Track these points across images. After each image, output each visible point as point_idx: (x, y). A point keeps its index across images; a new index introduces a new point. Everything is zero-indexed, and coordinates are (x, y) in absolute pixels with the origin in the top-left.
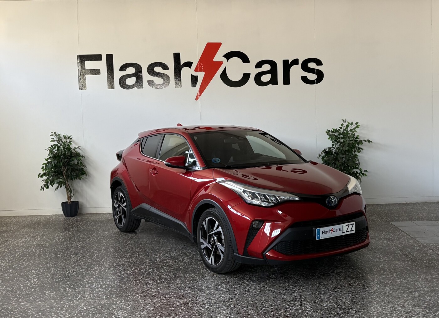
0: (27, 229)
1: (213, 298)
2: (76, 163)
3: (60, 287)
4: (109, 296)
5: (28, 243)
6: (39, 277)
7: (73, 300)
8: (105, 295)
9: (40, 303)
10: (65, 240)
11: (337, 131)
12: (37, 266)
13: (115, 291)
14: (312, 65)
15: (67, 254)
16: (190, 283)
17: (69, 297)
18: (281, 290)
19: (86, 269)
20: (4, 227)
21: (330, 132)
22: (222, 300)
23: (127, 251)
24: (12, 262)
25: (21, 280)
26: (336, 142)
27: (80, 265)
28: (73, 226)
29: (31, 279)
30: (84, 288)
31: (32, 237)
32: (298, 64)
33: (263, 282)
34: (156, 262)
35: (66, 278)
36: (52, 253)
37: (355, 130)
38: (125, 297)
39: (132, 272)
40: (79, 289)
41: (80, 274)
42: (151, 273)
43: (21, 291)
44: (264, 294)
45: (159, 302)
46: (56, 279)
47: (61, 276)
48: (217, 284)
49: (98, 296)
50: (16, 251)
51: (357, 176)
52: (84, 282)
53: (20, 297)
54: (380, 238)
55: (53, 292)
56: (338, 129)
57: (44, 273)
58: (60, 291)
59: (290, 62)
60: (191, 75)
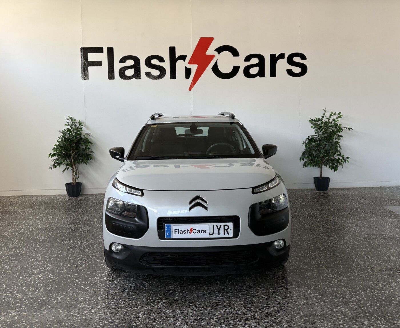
0: (33, 210)
1: (254, 309)
3: (68, 288)
5: (33, 226)
6: (44, 272)
7: (85, 310)
8: (123, 300)
9: (45, 315)
10: (69, 223)
11: (319, 120)
12: (41, 255)
14: (297, 59)
15: (73, 240)
16: (217, 284)
17: (80, 303)
18: (330, 298)
20: (10, 207)
21: (313, 121)
22: (267, 313)
24: (16, 249)
25: (23, 276)
26: (319, 130)
27: (87, 255)
28: (77, 207)
29: (35, 274)
30: (96, 289)
31: (37, 219)
32: (284, 58)
33: (302, 284)
35: (75, 273)
36: (57, 239)
37: (338, 119)
38: (147, 305)
40: (90, 290)
41: (89, 268)
43: (24, 292)
44: (314, 304)
45: (191, 314)
46: (64, 275)
47: (69, 270)
48: (249, 287)
49: (114, 303)
50: (20, 235)
51: (339, 162)
52: (95, 280)
53: (22, 303)
54: (388, 225)
55: (60, 296)
56: (321, 118)
57: (50, 267)
58: (67, 295)
59: (276, 56)
60: (185, 67)
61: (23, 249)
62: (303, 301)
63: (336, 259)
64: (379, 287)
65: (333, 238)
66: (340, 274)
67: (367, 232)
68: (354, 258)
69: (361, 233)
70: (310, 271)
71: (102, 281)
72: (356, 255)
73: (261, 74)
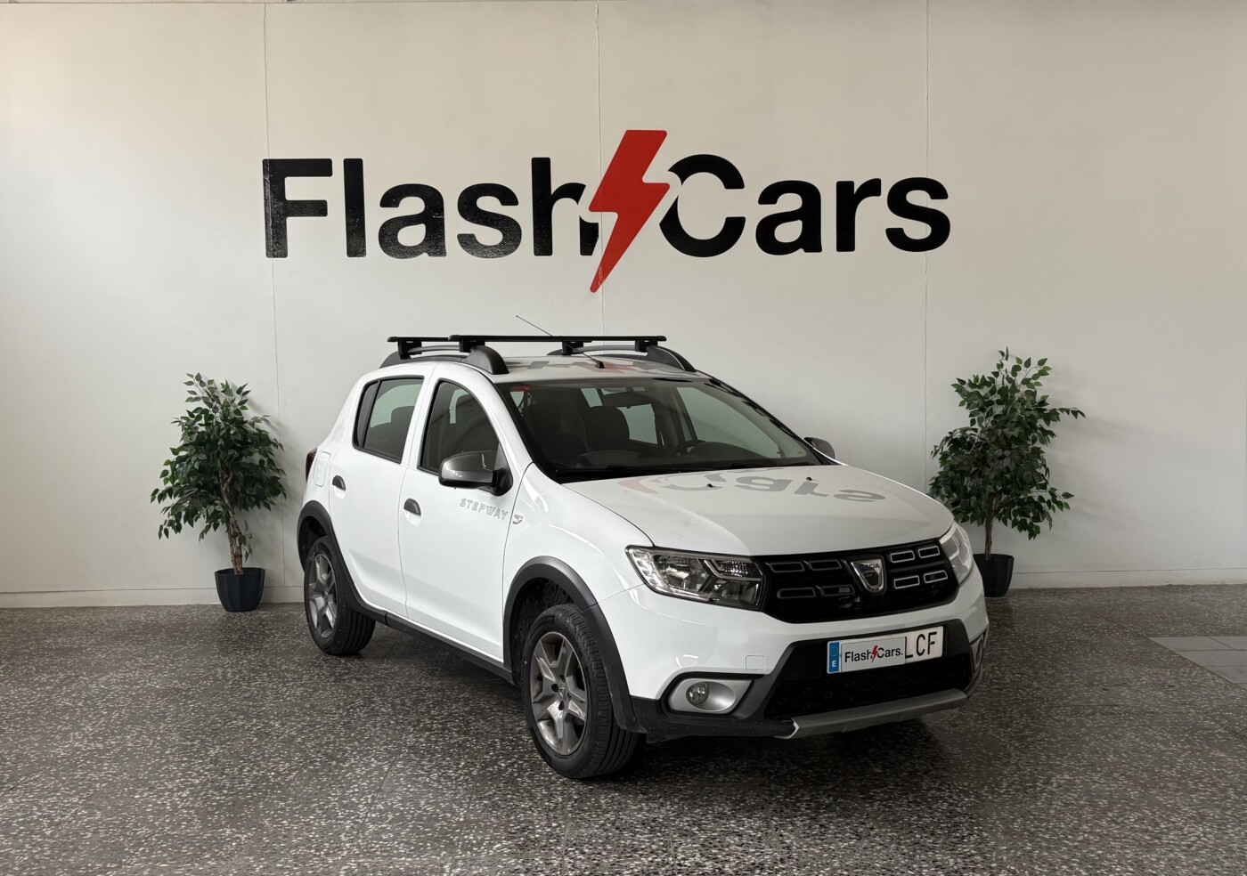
0: (127, 645)
1: (724, 856)
2: (257, 463)
3: (262, 817)
4: (414, 845)
5: (137, 684)
6: (192, 785)
7: (310, 859)
8: (403, 842)
9: (213, 867)
10: (241, 677)
11: (984, 383)
12: (177, 751)
13: (429, 832)
14: (918, 198)
15: (258, 717)
16: (641, 809)
17: (297, 846)
18: (917, 836)
19: (324, 764)
20: (60, 637)
21: (965, 386)
22: (753, 864)
23: (429, 712)
24: (106, 738)
25: (142, 794)
26: (981, 414)
27: (302, 751)
28: (255, 636)
29: (171, 791)
30: (332, 819)
31: (145, 667)
32: (877, 192)
33: (856, 809)
34: (522, 745)
35: (273, 788)
37: (1038, 380)
38: (461, 850)
39: (461, 775)
40: (319, 822)
41: (310, 778)
42: (517, 777)
43: (151, 826)
44: (873, 847)
45: (569, 866)
46: (246, 793)
47: (257, 783)
48: (722, 815)
49: (381, 847)
50: (108, 707)
51: (1041, 509)
52: (329, 802)
53: (152, 846)
54: (1139, 684)
55: (245, 833)
56: (989, 378)
57: (205, 775)
58: (264, 830)
59: (856, 189)
60: (581, 219)
61: (123, 739)
62: (848, 842)
63: (964, 760)
64: (1048, 814)
65: (976, 714)
66: (961, 791)
67: (1074, 699)
68: (1010, 755)
69: (1056, 702)
70: (886, 785)
71: (346, 805)
72: (1021, 751)
73: (810, 241)
